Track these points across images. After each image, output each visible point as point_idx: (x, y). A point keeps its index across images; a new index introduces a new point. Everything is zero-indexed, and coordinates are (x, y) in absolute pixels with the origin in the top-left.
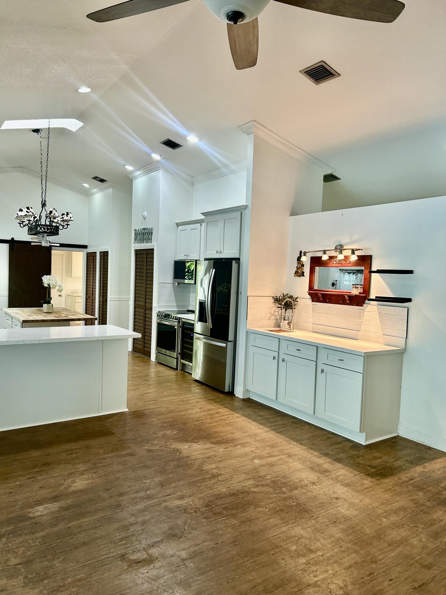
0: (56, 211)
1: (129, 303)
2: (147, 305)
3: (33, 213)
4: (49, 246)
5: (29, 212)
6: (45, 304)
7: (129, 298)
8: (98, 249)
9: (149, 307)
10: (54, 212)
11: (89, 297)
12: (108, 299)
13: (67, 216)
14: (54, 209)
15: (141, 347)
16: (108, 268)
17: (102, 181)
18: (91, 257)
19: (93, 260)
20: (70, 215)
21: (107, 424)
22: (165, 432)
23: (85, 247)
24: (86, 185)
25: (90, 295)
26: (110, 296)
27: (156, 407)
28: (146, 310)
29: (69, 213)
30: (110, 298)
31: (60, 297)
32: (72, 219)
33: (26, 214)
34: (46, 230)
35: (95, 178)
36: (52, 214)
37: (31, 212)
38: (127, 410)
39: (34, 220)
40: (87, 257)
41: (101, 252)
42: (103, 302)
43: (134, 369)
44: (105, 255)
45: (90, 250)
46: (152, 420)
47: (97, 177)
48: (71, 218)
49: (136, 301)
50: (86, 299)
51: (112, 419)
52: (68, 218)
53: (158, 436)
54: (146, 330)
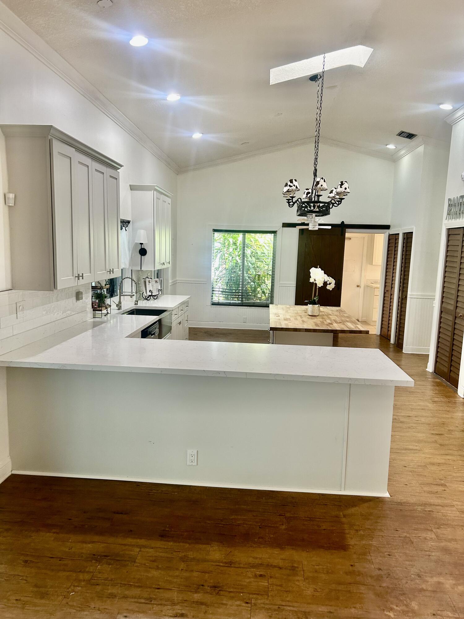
0: (325, 181)
1: (434, 305)
2: (458, 310)
3: (297, 187)
4: (317, 229)
5: (292, 186)
6: (310, 304)
7: (434, 296)
8: (400, 230)
9: (461, 314)
10: (322, 182)
11: (387, 291)
12: (408, 296)
13: (341, 187)
14: (322, 178)
15: (446, 370)
16: (410, 255)
17: (410, 136)
18: (392, 240)
19: (396, 243)
20: (346, 185)
21: (344, 520)
22: (441, 579)
23: (387, 227)
24: (391, 147)
25: (389, 288)
26: (411, 292)
27: (439, 501)
28: (456, 317)
29: (344, 183)
30: (411, 295)
31: (359, 288)
32: (348, 190)
33: (289, 189)
34: (312, 208)
35: (401, 134)
36: (319, 186)
37: (294, 185)
38: (387, 495)
39: (307, 197)
40: (389, 240)
41: (404, 233)
42: (402, 299)
43: (427, 406)
44: (408, 237)
45: (392, 231)
46: (424, 535)
47: (403, 132)
48: (346, 189)
49: (444, 303)
50: (385, 293)
51: (357, 508)
52: (343, 190)
53: (424, 586)
54: (454, 348)
